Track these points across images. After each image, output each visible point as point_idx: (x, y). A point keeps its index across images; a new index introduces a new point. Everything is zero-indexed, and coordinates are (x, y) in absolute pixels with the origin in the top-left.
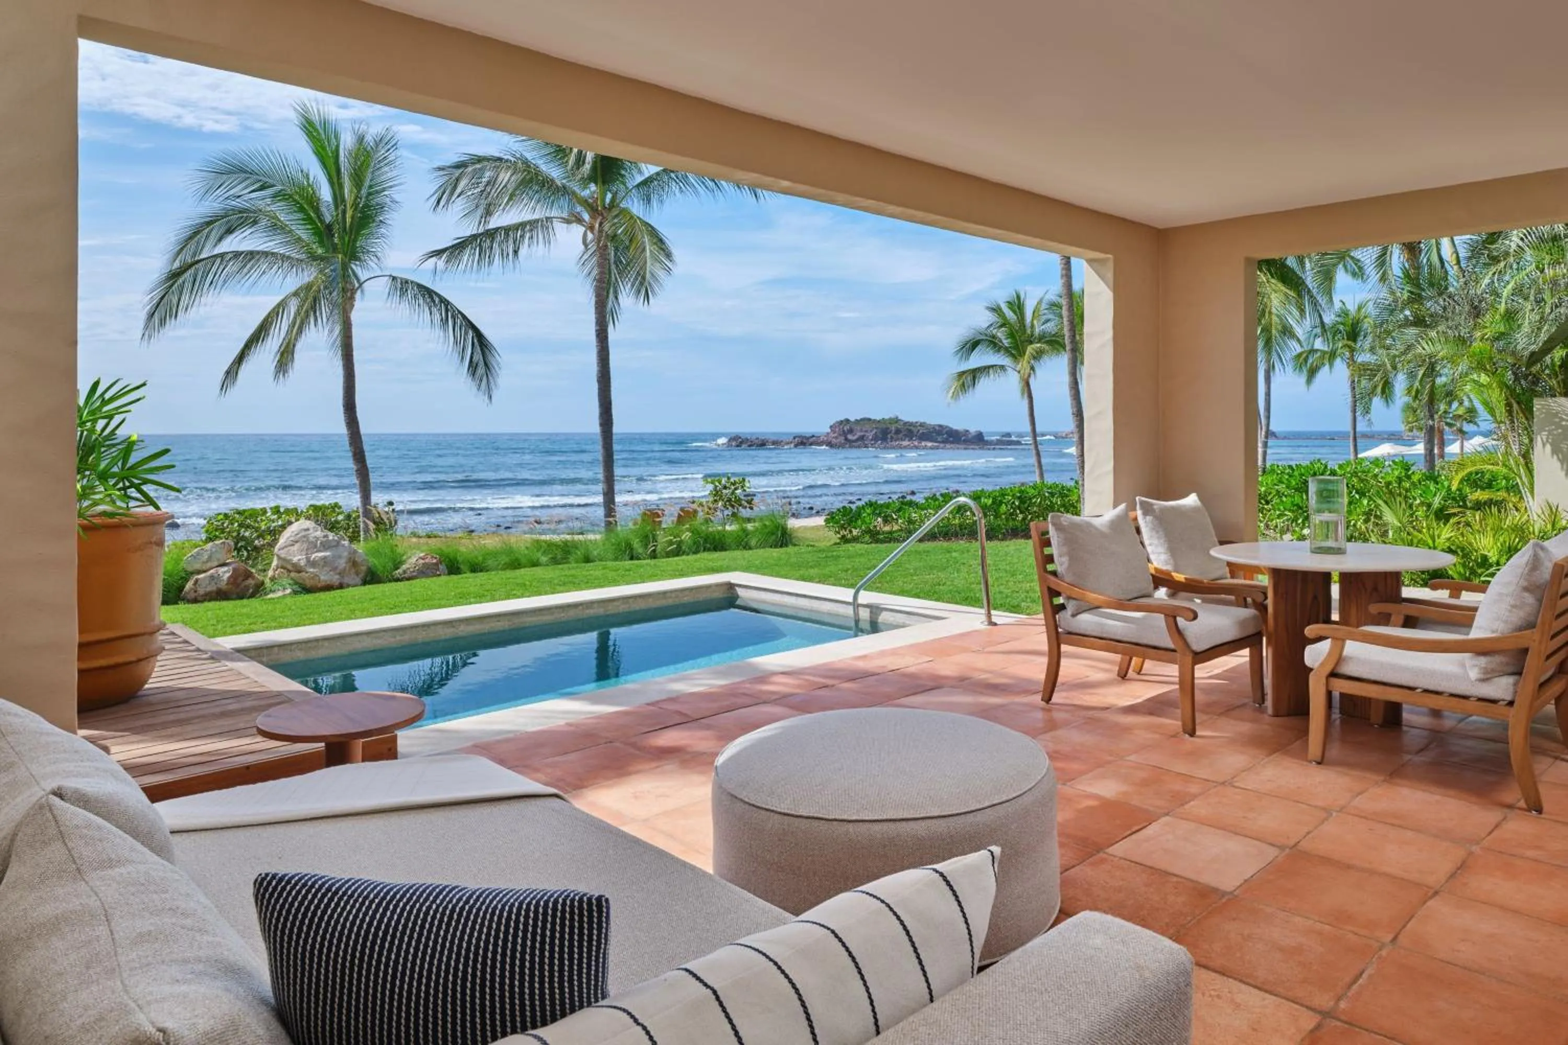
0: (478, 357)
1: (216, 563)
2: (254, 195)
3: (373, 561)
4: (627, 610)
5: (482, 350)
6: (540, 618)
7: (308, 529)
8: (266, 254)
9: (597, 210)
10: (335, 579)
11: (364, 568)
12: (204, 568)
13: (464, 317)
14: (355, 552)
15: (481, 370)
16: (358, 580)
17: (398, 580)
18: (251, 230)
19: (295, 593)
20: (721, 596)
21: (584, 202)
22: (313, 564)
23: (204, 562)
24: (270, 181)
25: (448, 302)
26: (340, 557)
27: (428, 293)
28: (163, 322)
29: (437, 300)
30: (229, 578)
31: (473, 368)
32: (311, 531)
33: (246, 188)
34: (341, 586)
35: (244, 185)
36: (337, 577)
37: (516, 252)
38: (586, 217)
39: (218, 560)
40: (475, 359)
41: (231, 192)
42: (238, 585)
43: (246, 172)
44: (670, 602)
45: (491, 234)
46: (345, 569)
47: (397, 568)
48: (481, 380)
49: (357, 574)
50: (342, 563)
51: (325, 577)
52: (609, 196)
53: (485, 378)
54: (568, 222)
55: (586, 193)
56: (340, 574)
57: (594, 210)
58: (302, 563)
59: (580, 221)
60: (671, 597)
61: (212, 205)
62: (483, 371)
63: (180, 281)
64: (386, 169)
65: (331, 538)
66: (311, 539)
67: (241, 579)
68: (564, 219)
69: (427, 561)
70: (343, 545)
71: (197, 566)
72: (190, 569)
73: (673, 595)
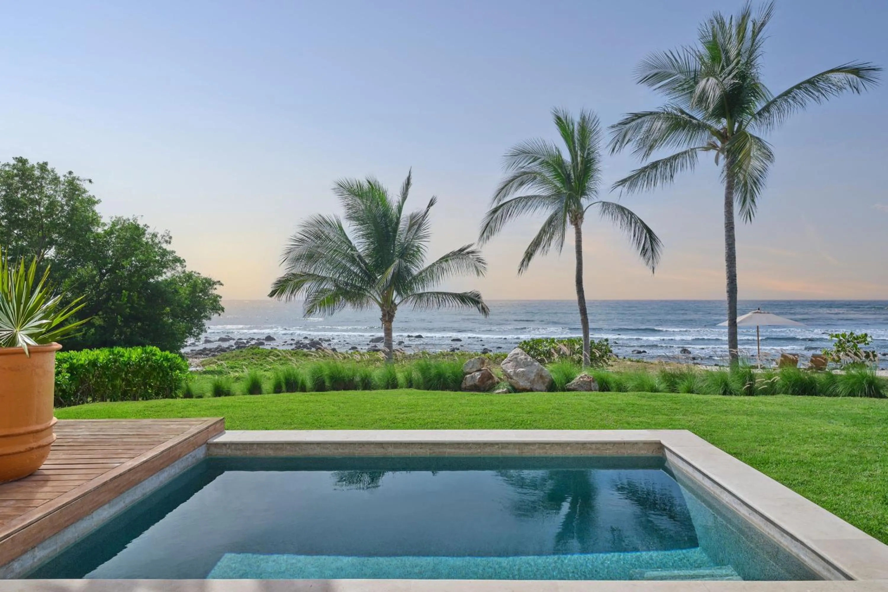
0: (648, 245)
1: (475, 370)
2: (531, 165)
3: (554, 376)
4: (543, 455)
5: (651, 241)
6: (457, 451)
7: (518, 354)
8: (535, 197)
9: (727, 137)
10: (528, 385)
11: (547, 380)
12: (471, 371)
13: (642, 222)
14: (542, 369)
15: (649, 253)
16: (544, 387)
17: (569, 390)
18: (532, 183)
19: (509, 392)
20: (650, 454)
21: (717, 133)
22: (516, 374)
23: (471, 368)
24: (539, 156)
25: (633, 214)
26: (532, 372)
27: (622, 209)
28: (488, 238)
29: (626, 212)
30: (479, 378)
31: (644, 252)
32: (520, 355)
33: (526, 162)
34: (531, 390)
35: (525, 161)
36: (529, 384)
37: (672, 176)
38: (719, 144)
39: (476, 368)
40: (646, 246)
41: (520, 165)
42: (483, 383)
43: (526, 153)
44: (590, 453)
45: (655, 165)
46: (534, 379)
47: (569, 382)
48: (649, 259)
49: (544, 383)
50: (532, 376)
51: (523, 383)
52: (737, 125)
53: (651, 259)
54: (707, 149)
55: (719, 127)
56: (531, 382)
57: (722, 136)
58: (512, 374)
59: (714, 147)
60: (591, 449)
61: (511, 173)
62: (651, 254)
63: (496, 216)
64: (595, 137)
65: (529, 360)
66: (518, 360)
67: (486, 379)
68: (705, 148)
69: (585, 379)
70: (535, 365)
71: (468, 370)
72: (465, 371)
73: (594, 446)
